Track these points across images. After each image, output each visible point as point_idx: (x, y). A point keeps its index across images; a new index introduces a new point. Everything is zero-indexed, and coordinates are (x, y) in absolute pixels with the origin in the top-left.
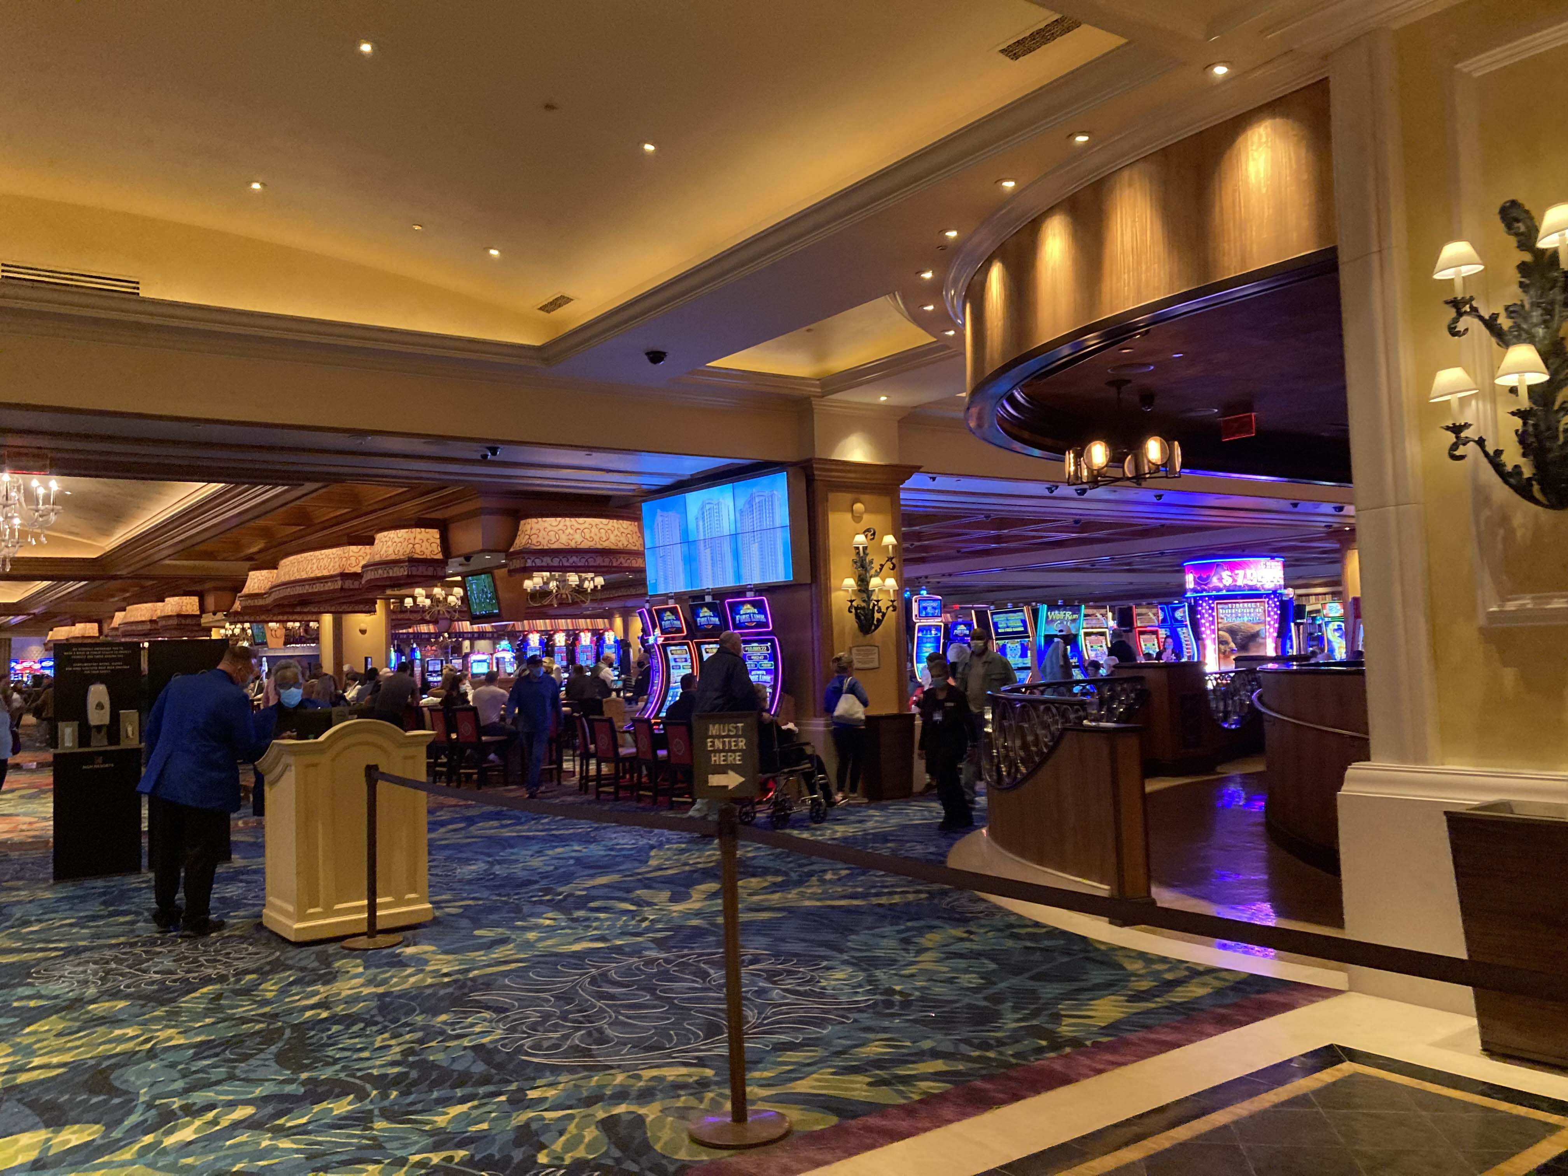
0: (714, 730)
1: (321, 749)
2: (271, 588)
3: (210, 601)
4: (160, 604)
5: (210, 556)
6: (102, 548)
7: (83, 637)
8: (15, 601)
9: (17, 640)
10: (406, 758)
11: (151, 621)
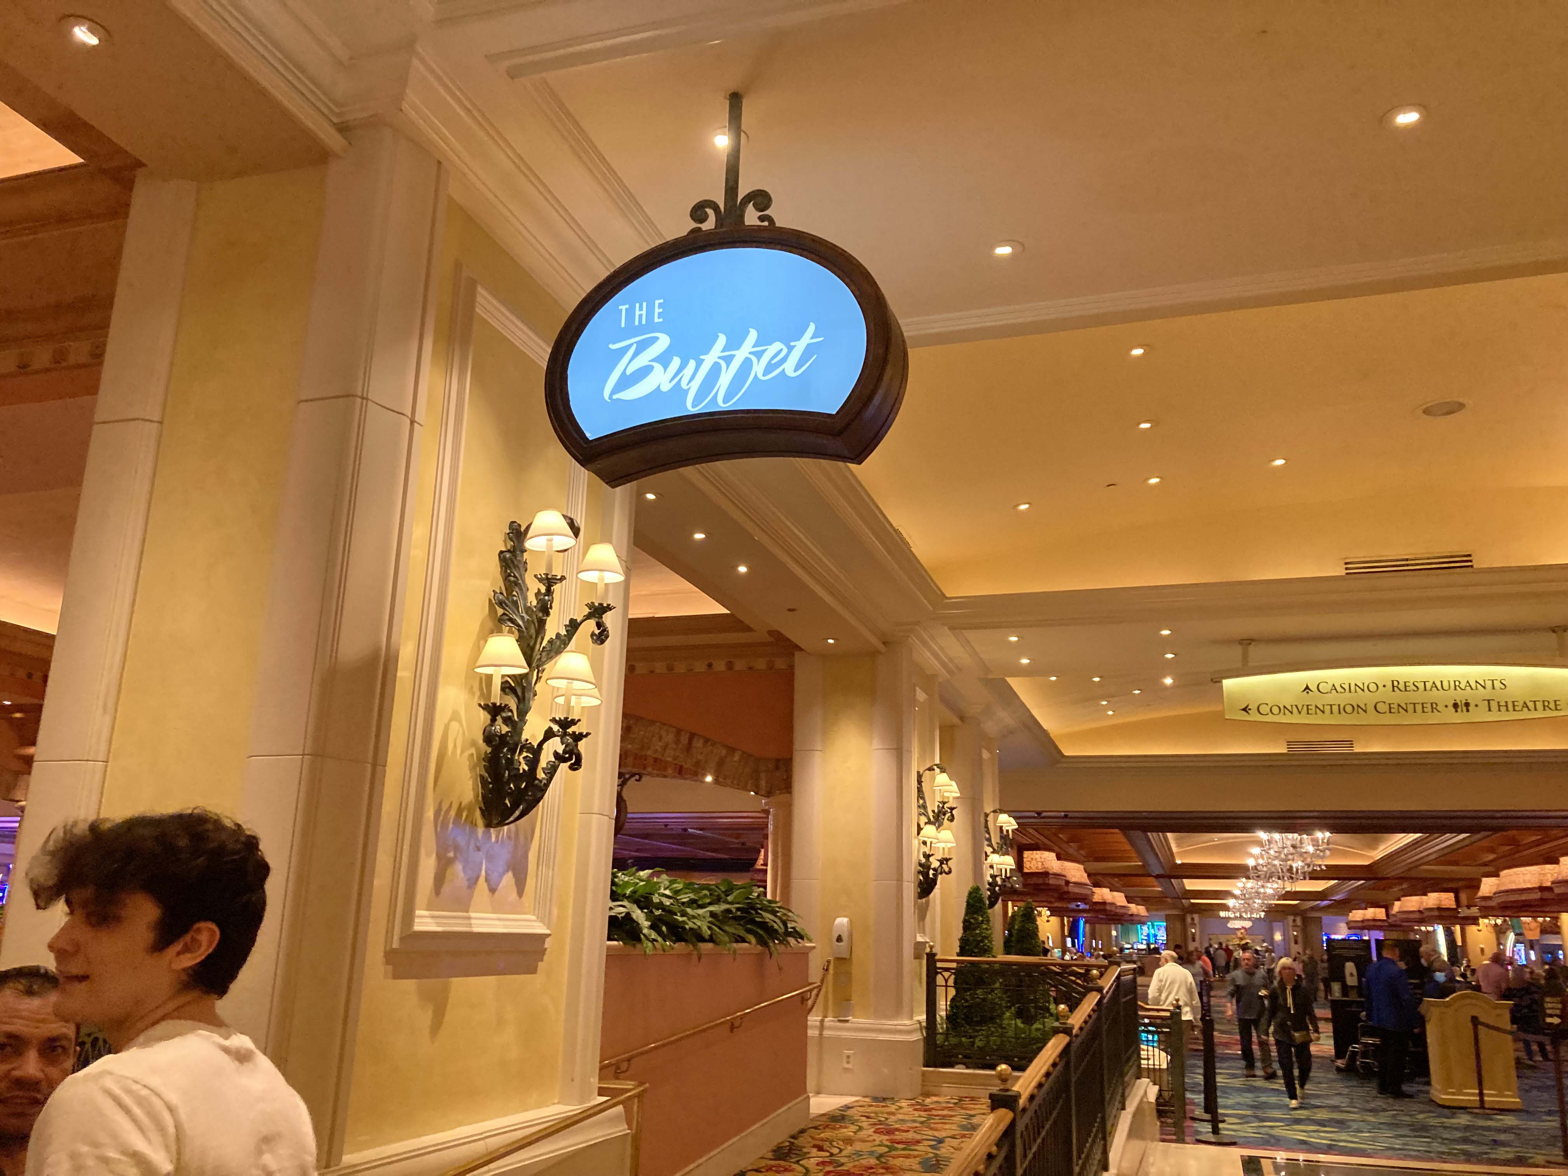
0: (1548, 999)
1: (1448, 1005)
2: (1495, 894)
3: (1463, 897)
4: (1424, 897)
5: (1456, 863)
6: (1371, 857)
7: (1374, 920)
8: (1320, 890)
9: (1326, 919)
10: (1498, 1015)
11: (1420, 911)
